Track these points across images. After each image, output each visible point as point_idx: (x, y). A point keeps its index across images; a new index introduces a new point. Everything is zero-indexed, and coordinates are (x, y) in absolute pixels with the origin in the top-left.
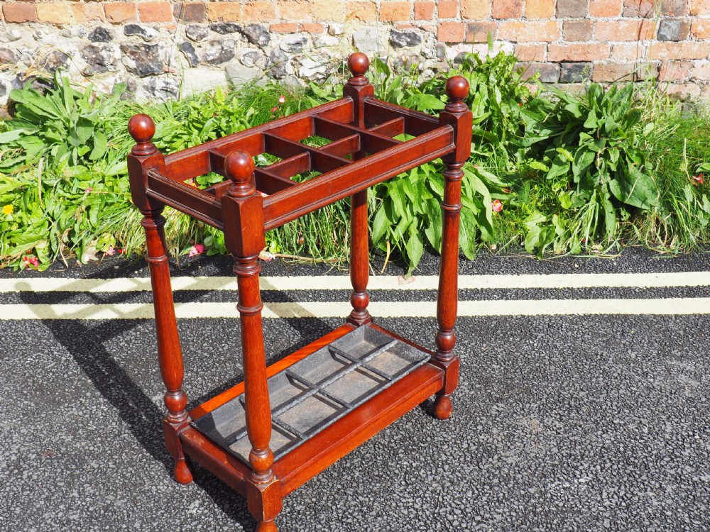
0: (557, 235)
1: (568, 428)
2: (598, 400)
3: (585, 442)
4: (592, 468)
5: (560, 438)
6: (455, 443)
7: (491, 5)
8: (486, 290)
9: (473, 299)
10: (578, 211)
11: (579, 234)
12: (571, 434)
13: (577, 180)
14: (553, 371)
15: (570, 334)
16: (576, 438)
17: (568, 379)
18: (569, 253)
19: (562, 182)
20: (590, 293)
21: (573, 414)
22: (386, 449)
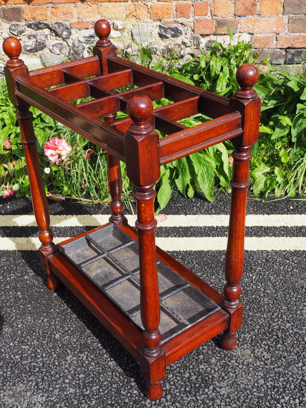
0: (277, 183)
1: (274, 359)
2: (301, 332)
3: (288, 374)
4: (292, 402)
5: (267, 369)
6: (179, 372)
7: (234, 5)
8: (220, 228)
9: (209, 236)
10: (294, 164)
11: (295, 181)
12: (276, 365)
13: (294, 140)
14: (266, 302)
15: (282, 268)
16: (281, 369)
17: (278, 310)
18: (286, 197)
19: (283, 142)
20: (301, 231)
21: (279, 346)
22: (121, 377)
